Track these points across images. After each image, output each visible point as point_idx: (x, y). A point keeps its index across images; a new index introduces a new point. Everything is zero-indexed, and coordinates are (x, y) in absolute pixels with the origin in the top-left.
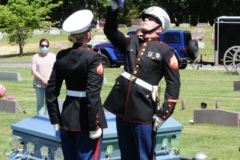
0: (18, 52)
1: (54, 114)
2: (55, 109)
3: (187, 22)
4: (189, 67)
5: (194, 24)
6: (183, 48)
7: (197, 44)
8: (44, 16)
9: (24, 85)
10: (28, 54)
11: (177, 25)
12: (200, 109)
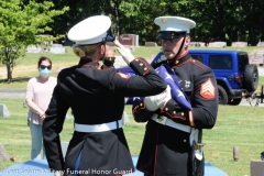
0: (5, 77)
1: (54, 158)
2: (56, 151)
3: (242, 40)
4: (244, 102)
5: (253, 42)
6: (237, 75)
7: (256, 71)
8: (43, 27)
9: (12, 122)
10: (19, 80)
11: (229, 44)
12: (260, 160)
